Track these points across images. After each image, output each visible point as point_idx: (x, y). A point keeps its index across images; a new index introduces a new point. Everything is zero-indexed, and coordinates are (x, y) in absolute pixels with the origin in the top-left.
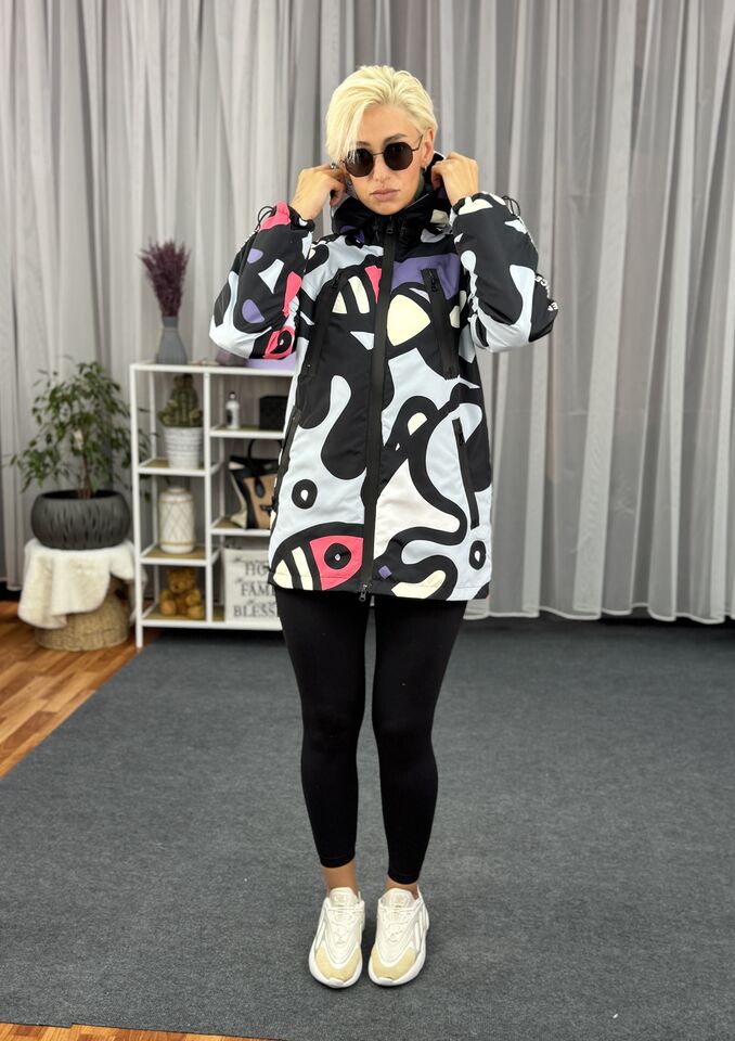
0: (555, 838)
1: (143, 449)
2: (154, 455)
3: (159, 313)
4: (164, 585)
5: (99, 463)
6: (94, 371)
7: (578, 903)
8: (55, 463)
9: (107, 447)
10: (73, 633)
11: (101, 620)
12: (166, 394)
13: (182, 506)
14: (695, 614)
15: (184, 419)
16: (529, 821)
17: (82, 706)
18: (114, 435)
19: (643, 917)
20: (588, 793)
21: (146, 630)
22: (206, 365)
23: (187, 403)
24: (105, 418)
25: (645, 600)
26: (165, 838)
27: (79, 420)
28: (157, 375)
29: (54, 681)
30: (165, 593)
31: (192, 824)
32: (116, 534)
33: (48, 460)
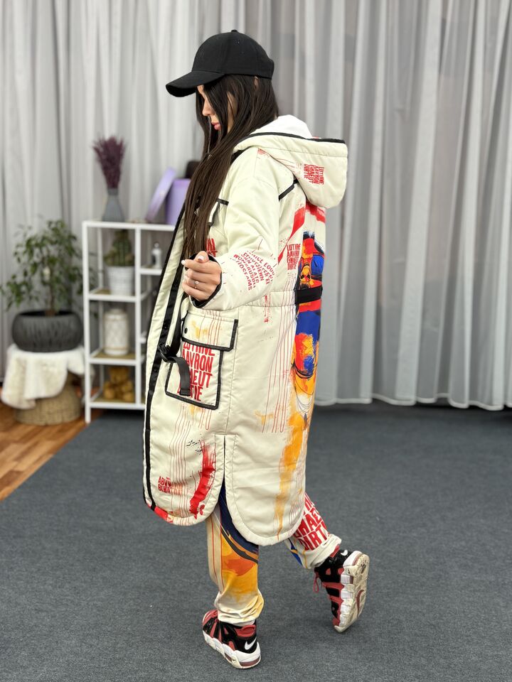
1: (92, 282)
2: (101, 286)
3: (105, 186)
4: (107, 377)
5: (61, 290)
8: (29, 291)
9: (68, 281)
10: (40, 411)
11: (61, 402)
12: (110, 242)
13: (120, 322)
14: (482, 402)
15: (122, 261)
17: (43, 466)
18: (71, 272)
21: (93, 410)
22: (139, 223)
23: (124, 249)
24: (66, 260)
25: (447, 393)
27: (47, 261)
28: (104, 230)
29: (24, 447)
30: (107, 384)
31: (115, 559)
32: (73, 342)
33: (24, 288)
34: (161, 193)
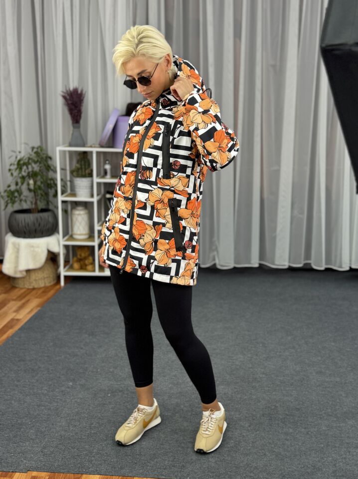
0: (264, 376)
1: (63, 188)
2: (69, 191)
3: (71, 122)
4: (74, 255)
5: (42, 195)
6: (39, 150)
7: (274, 407)
8: (20, 196)
9: (46, 188)
10: (30, 279)
11: (43, 272)
12: (75, 162)
13: (83, 216)
14: (335, 266)
15: (84, 173)
16: (252, 368)
17: (34, 315)
18: (49, 182)
19: (304, 413)
20: (280, 354)
21: (66, 277)
22: (95, 147)
23: (85, 166)
24: (44, 173)
25: (310, 260)
26: (74, 380)
27: (32, 174)
28: (71, 153)
29: (19, 303)
30: (75, 259)
31: (87, 373)
32: (50, 230)
33: (16, 194)
34: (110, 126)
